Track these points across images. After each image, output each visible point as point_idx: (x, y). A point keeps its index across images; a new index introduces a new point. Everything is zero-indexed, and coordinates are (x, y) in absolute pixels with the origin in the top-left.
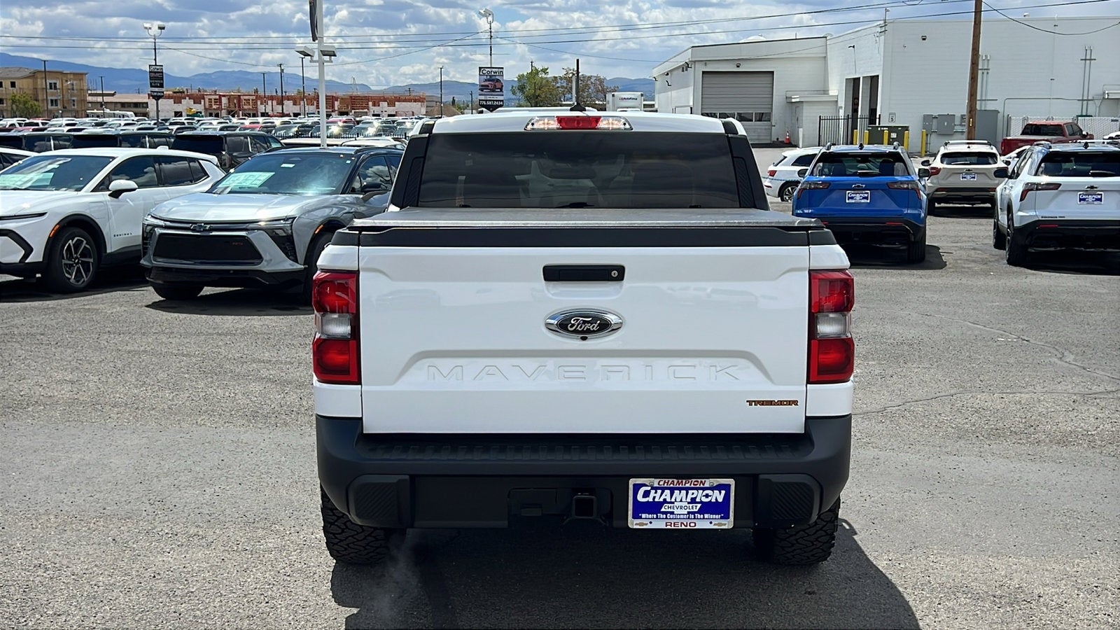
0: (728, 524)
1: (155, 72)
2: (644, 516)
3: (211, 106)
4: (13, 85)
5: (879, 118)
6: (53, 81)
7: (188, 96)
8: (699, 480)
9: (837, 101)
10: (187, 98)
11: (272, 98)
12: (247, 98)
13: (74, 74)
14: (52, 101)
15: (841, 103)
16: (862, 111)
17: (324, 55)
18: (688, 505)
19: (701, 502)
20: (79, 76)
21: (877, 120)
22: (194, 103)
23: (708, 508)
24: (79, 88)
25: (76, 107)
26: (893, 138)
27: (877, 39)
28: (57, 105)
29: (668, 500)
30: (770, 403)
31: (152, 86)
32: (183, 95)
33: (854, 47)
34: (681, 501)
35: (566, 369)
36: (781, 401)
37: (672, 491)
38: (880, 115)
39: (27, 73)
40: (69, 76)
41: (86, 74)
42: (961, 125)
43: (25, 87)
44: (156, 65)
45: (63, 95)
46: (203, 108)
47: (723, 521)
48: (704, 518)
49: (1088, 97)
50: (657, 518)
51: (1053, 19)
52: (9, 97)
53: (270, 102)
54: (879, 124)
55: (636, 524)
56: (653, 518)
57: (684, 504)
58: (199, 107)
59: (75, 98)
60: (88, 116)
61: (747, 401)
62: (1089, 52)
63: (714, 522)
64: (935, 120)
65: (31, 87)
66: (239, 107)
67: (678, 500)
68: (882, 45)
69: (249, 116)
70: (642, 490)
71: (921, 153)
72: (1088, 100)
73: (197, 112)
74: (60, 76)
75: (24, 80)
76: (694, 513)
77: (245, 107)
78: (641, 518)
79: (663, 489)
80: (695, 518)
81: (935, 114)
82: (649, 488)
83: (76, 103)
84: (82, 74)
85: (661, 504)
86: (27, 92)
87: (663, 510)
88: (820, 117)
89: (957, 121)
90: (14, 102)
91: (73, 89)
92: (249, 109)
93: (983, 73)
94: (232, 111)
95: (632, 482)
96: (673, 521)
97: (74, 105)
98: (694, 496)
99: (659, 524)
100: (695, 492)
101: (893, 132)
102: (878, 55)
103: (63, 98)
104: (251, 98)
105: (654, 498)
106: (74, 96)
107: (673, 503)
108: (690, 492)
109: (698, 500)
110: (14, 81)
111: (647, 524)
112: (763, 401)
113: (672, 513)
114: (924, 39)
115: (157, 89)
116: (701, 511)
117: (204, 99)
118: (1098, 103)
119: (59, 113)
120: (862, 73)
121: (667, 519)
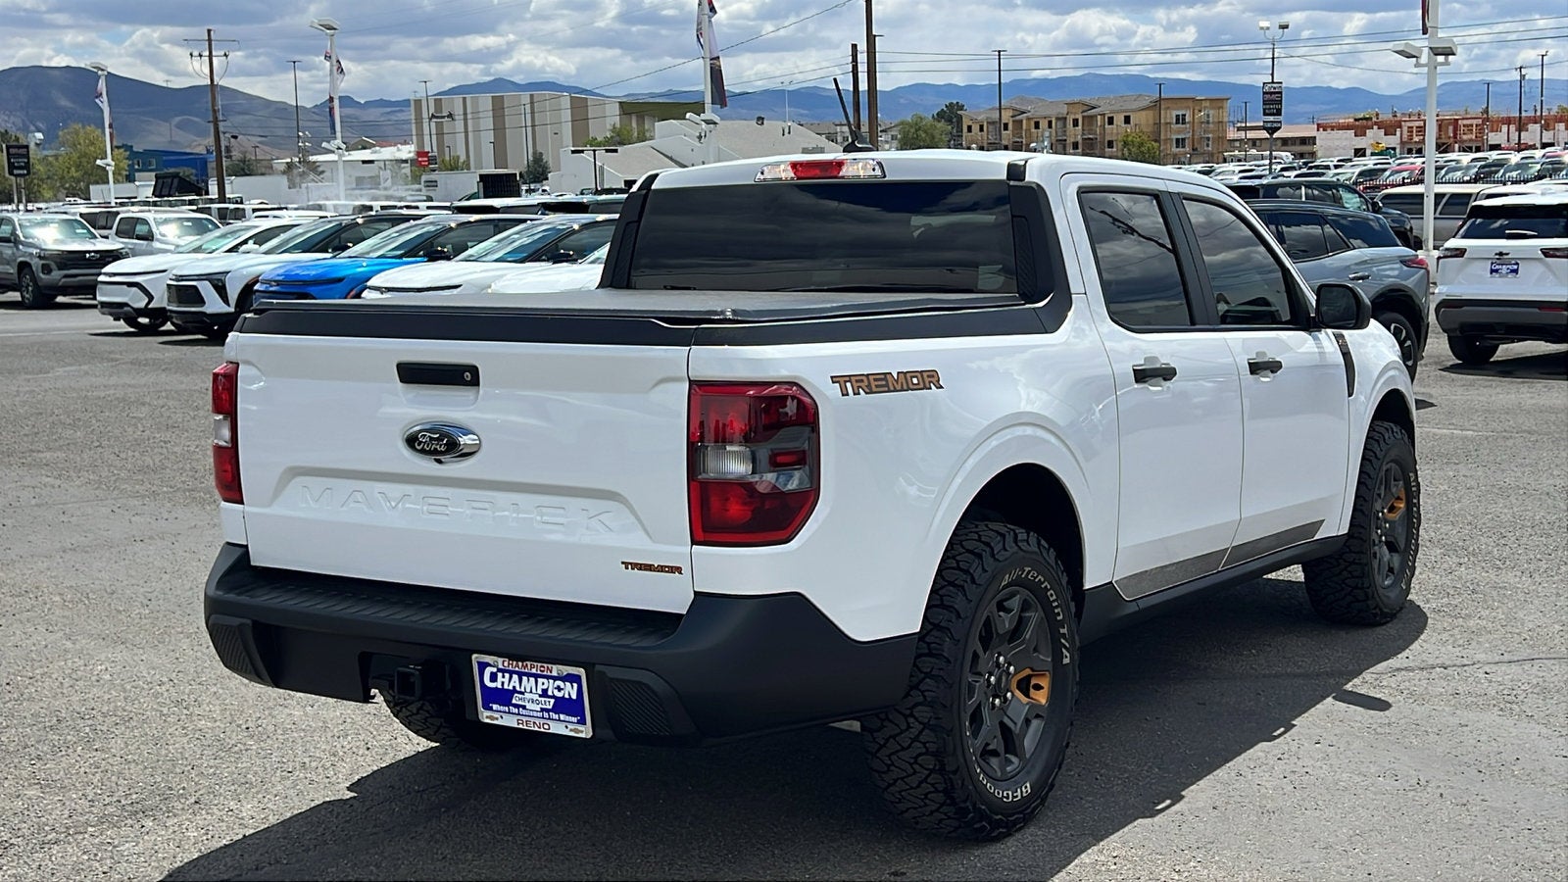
0: (586, 732)
1: (1271, 93)
2: (495, 707)
3: (1411, 137)
4: (1127, 120)
6: (1180, 113)
7: (1376, 123)
8: (545, 665)
10: (1375, 127)
11: (1508, 121)
12: (1466, 122)
13: (1211, 100)
14: (1177, 140)
17: (1436, 55)
18: (540, 699)
19: (554, 696)
20: (1218, 103)
22: (1385, 135)
23: (563, 706)
24: (1216, 120)
25: (1210, 149)
28: (1184, 147)
29: (518, 689)
30: (649, 568)
31: (1265, 114)
32: (1370, 123)
34: (531, 692)
35: (431, 501)
36: (662, 566)
37: (520, 675)
39: (1146, 103)
40: (1204, 104)
41: (1228, 99)
43: (1143, 122)
44: (1273, 82)
45: (1193, 131)
46: (1399, 141)
47: (581, 728)
48: (559, 720)
50: (509, 713)
52: (1120, 138)
53: (1505, 128)
55: (487, 717)
56: (505, 712)
57: (536, 697)
58: (1393, 141)
59: (1210, 136)
60: (1225, 161)
61: (623, 563)
63: (570, 726)
65: (1151, 122)
66: (1455, 137)
67: (528, 690)
69: (1469, 150)
70: (488, 671)
73: (1387, 149)
74: (1190, 104)
75: (1144, 113)
76: (547, 711)
77: (1465, 137)
78: (491, 709)
79: (511, 673)
80: (549, 719)
82: (495, 670)
83: (1210, 143)
84: (1222, 100)
86: (1145, 130)
87: (514, 701)
90: (1126, 144)
91: (1208, 122)
92: (1471, 140)
94: (1444, 144)
95: (476, 658)
96: (525, 719)
97: (1208, 145)
98: (545, 687)
99: (510, 721)
100: (545, 681)
103: (1193, 135)
104: (1475, 122)
105: (503, 683)
106: (1209, 132)
107: (523, 693)
108: (540, 680)
109: (550, 693)
110: (1127, 114)
111: (497, 719)
112: (641, 564)
113: (524, 707)
115: (1271, 118)
116: (556, 709)
117: (1400, 127)
119: (1186, 157)
121: (519, 714)
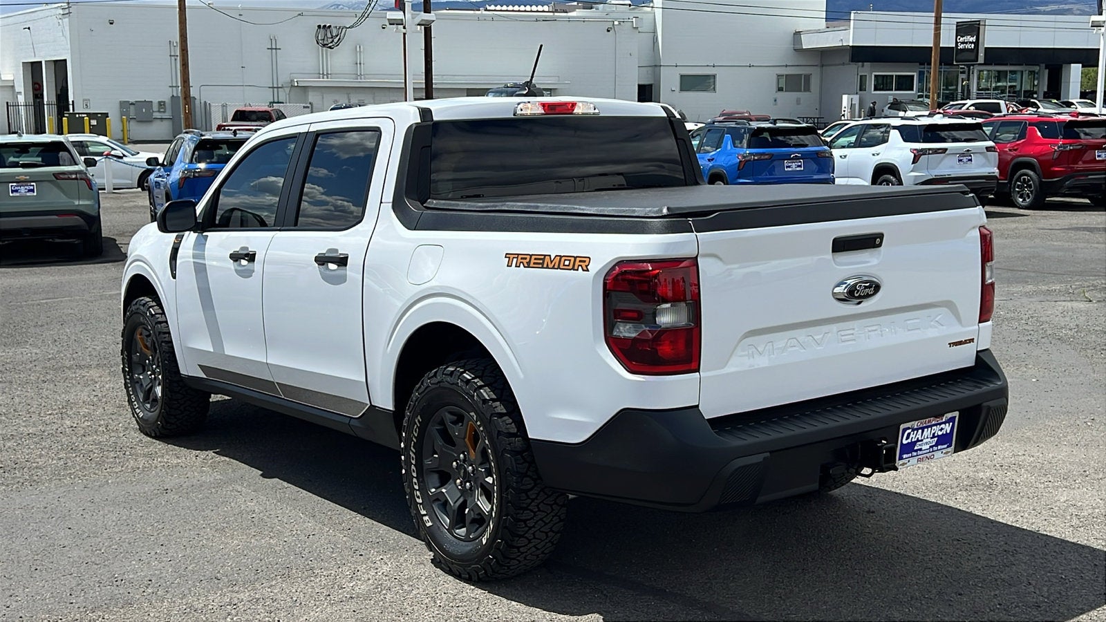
0: (951, 452)
2: (905, 456)
5: (73, 105)
8: (938, 417)
9: (13, 87)
15: (20, 87)
16: (48, 95)
18: (931, 441)
19: (938, 436)
21: (71, 107)
23: (941, 441)
26: (93, 126)
27: (60, 21)
29: (919, 439)
30: (960, 343)
33: (29, 28)
34: (926, 438)
36: (966, 340)
37: (924, 430)
38: (73, 102)
42: (159, 111)
47: (948, 450)
48: (938, 450)
49: (278, 85)
50: (912, 456)
51: (237, 9)
54: (73, 110)
55: (901, 465)
56: (910, 458)
57: (928, 440)
61: (949, 344)
62: (274, 42)
63: (945, 451)
64: (132, 107)
68: (67, 28)
70: (906, 433)
71: (123, 139)
72: (278, 88)
76: (933, 447)
78: (903, 459)
79: (919, 430)
80: (933, 451)
81: (132, 100)
82: (910, 431)
85: (914, 444)
87: (916, 448)
88: (7, 103)
89: (155, 108)
93: (176, 60)
95: (902, 427)
96: (921, 457)
98: (934, 432)
101: (93, 119)
102: (63, 38)
105: (912, 438)
107: (922, 440)
108: (933, 428)
111: (906, 463)
112: (956, 342)
113: (921, 450)
114: (112, 23)
116: (937, 444)
118: (287, 90)
120: (44, 55)
121: (917, 455)
